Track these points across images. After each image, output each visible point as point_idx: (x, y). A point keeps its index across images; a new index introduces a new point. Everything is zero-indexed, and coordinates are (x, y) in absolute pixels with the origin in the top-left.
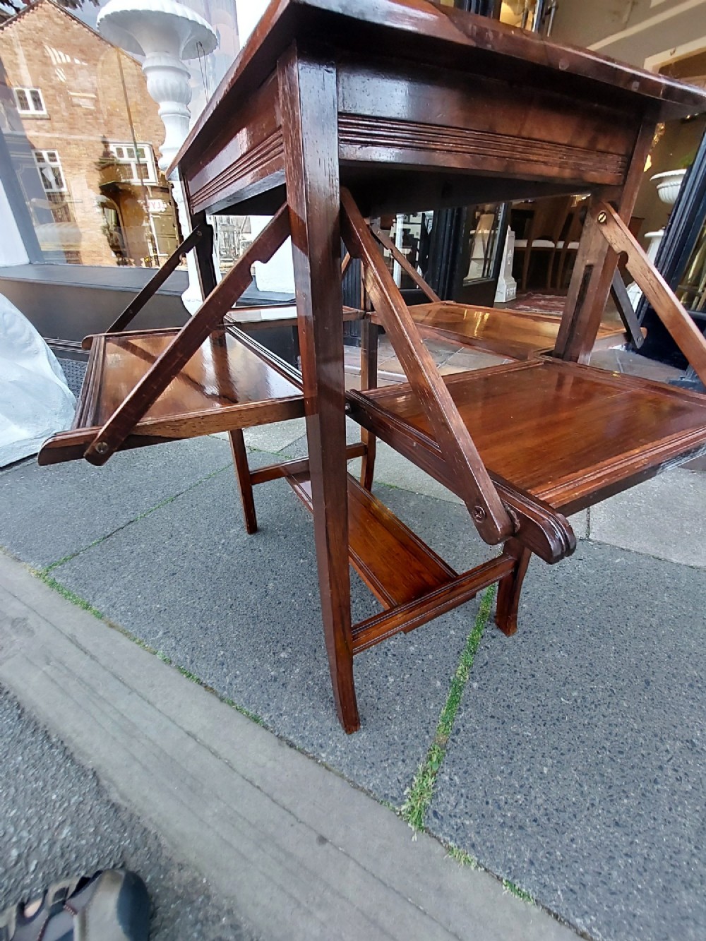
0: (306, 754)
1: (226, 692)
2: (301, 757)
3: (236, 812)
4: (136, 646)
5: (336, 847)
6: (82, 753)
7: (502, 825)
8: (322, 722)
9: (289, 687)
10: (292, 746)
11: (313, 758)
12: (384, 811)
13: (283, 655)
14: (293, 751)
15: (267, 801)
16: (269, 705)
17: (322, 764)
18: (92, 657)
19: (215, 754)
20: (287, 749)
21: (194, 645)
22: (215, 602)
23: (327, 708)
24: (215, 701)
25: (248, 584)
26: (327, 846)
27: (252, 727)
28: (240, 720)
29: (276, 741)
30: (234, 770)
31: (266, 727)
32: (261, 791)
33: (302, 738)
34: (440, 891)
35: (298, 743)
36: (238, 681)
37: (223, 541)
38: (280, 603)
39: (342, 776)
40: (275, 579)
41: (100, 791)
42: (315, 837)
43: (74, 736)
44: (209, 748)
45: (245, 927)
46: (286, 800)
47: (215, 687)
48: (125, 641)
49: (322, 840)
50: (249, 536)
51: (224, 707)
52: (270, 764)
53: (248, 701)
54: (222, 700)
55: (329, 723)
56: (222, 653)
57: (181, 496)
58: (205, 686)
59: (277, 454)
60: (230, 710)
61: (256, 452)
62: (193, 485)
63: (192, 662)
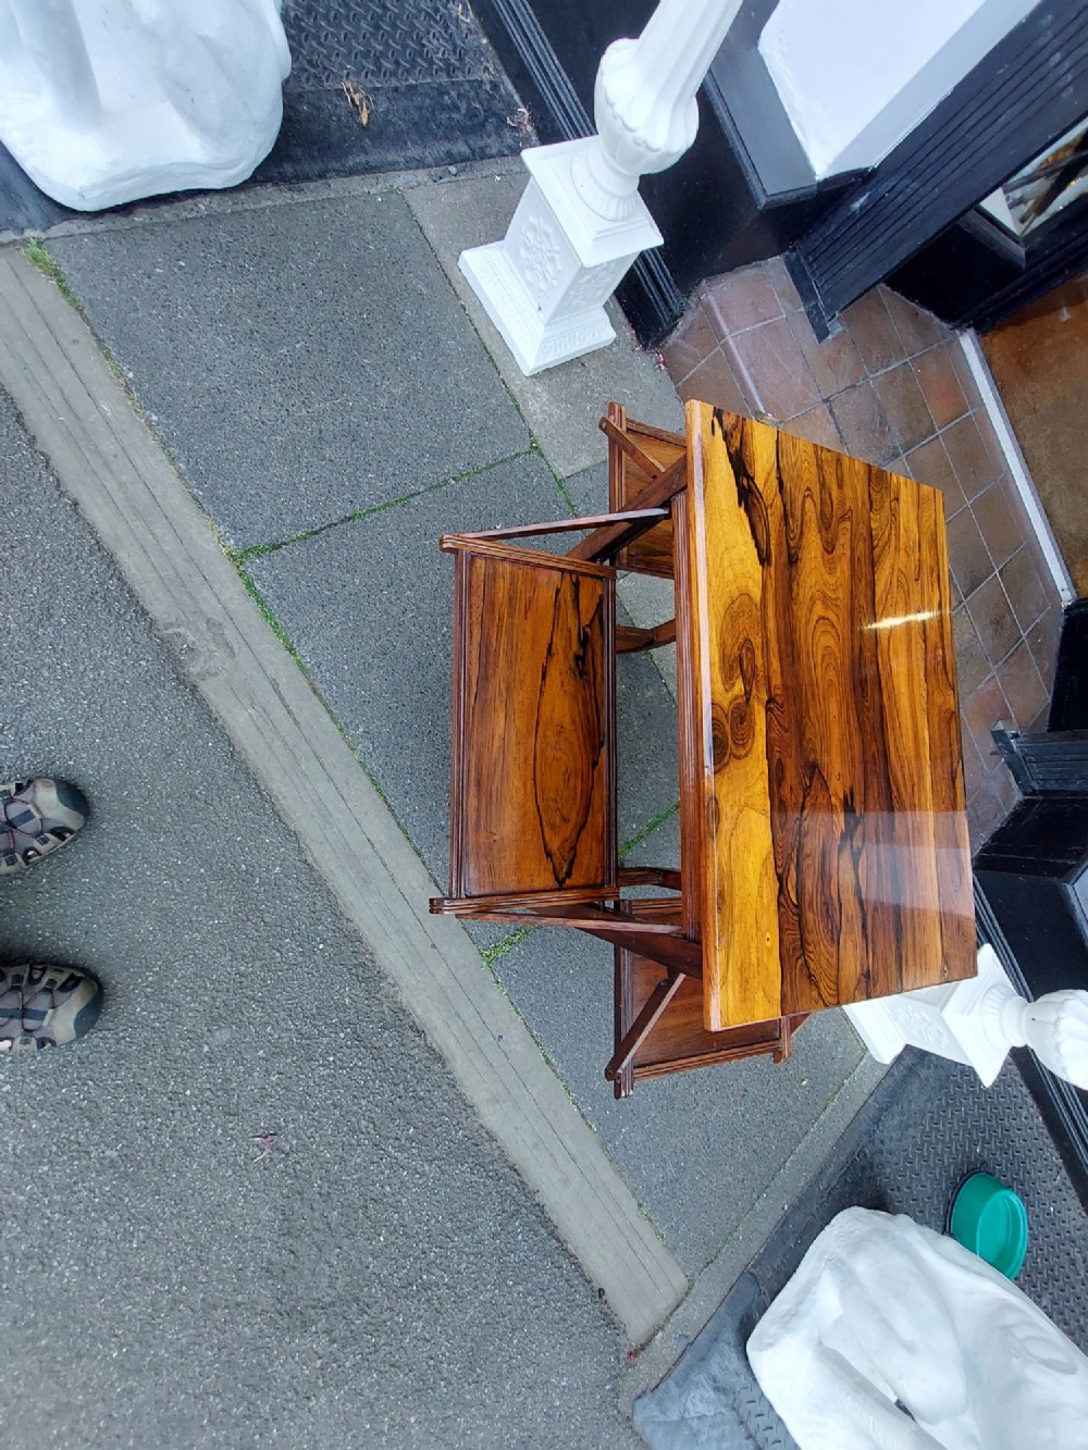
1: (403, 820)
3: (388, 908)
4: (337, 731)
5: (439, 953)
6: (288, 816)
7: (530, 984)
10: (436, 884)
12: (475, 947)
15: (409, 911)
16: (431, 847)
18: (296, 723)
19: (384, 864)
20: (433, 885)
21: (388, 759)
24: (393, 823)
26: (435, 951)
27: (415, 858)
28: (407, 848)
29: (427, 875)
30: (394, 882)
31: (424, 863)
32: (408, 903)
34: (481, 995)
35: (441, 884)
36: (415, 815)
41: (300, 851)
42: (430, 943)
43: (280, 797)
44: (381, 858)
45: (378, 964)
46: (421, 916)
47: (396, 811)
48: (326, 718)
49: (434, 946)
51: (400, 832)
52: (419, 890)
53: (417, 836)
54: (399, 824)
56: (409, 781)
57: (415, 501)
58: (389, 806)
59: (559, 482)
60: (403, 836)
61: (535, 455)
62: (435, 483)
63: (383, 777)
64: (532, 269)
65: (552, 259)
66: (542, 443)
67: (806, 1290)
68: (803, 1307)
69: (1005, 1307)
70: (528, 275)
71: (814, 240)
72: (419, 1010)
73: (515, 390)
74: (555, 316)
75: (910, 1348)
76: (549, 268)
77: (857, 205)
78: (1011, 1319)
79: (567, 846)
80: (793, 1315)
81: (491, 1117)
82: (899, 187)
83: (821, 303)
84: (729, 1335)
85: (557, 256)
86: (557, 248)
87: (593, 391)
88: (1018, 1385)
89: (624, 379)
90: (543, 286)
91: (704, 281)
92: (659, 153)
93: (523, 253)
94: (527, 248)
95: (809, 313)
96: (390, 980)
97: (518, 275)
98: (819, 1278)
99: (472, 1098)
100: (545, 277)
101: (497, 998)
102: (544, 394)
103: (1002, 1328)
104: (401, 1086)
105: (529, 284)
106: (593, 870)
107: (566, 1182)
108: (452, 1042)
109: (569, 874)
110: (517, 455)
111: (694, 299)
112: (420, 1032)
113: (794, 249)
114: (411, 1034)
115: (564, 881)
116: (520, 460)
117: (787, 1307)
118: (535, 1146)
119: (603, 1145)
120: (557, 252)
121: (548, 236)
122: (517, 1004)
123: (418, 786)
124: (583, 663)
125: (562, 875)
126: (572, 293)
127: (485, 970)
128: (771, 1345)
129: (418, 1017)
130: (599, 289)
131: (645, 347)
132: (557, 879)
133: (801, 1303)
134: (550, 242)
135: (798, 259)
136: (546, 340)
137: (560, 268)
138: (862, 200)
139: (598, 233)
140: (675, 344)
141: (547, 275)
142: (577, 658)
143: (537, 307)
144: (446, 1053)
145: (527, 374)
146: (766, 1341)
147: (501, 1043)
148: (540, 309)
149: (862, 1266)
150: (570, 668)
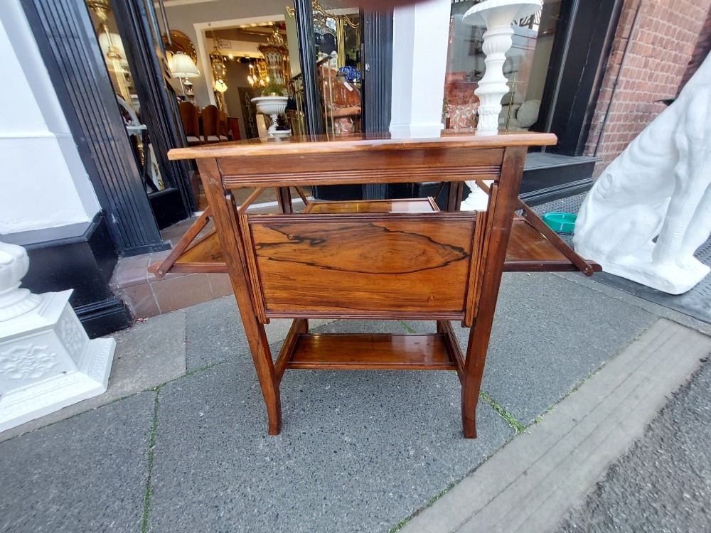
0: (481, 464)
1: (425, 501)
2: (482, 468)
3: (505, 516)
5: (529, 468)
7: (529, 400)
8: (466, 448)
9: (437, 458)
10: (474, 470)
11: (484, 461)
12: (516, 439)
13: (412, 453)
14: (478, 470)
15: (502, 495)
16: (444, 474)
17: (488, 458)
19: (467, 520)
20: (475, 473)
21: (372, 515)
22: (336, 486)
23: (457, 442)
24: (429, 511)
25: (334, 454)
26: (528, 472)
27: (456, 490)
28: (449, 497)
29: (469, 478)
30: (481, 510)
31: (458, 482)
32: (496, 497)
33: (471, 462)
34: (549, 434)
35: (473, 466)
36: (419, 489)
37: (268, 459)
38: (368, 439)
39: (497, 451)
40: (343, 434)
42: (523, 476)
44: (462, 524)
46: (504, 485)
47: (418, 508)
49: (525, 473)
50: (280, 435)
51: (436, 505)
52: (482, 487)
53: (437, 488)
54: (428, 506)
55: (467, 445)
56: (391, 494)
57: (154, 481)
58: (414, 515)
59: (187, 374)
60: (439, 501)
61: (163, 389)
62: (147, 463)
63: (388, 521)
64: (34, 371)
65: (37, 351)
66: (155, 384)
67: (630, 271)
68: (640, 270)
69: (595, 198)
70: (36, 376)
71: (119, 242)
72: (582, 488)
73: (111, 399)
74: (76, 363)
75: (633, 223)
76: (40, 355)
77: (114, 220)
78: (600, 196)
79: (441, 251)
80: (646, 274)
81: (635, 429)
82: (117, 202)
83: (153, 245)
84: (676, 301)
85: (36, 347)
86: (31, 345)
87: (139, 354)
88: (624, 189)
89: (141, 338)
90: (50, 365)
91: (110, 284)
92: (15, 260)
93: (17, 376)
94: (16, 371)
95: (155, 251)
96: (567, 516)
97: (31, 385)
98: (621, 266)
99: (629, 443)
100: (45, 362)
101: (547, 422)
102: (125, 381)
103: (605, 198)
104: (654, 505)
105: (41, 378)
106: (461, 231)
107: (648, 380)
108: (595, 458)
109: (461, 250)
110: (156, 400)
111: (117, 293)
112: (599, 488)
113: (120, 252)
114: (604, 495)
115: (465, 253)
116: (160, 398)
117: (643, 278)
118: (637, 397)
119: (612, 358)
120: (34, 346)
121: (17, 351)
122: (545, 409)
123: (395, 486)
124: (315, 239)
125: (461, 255)
126: (68, 345)
127: (529, 431)
128: (667, 281)
129: (587, 489)
130: (77, 333)
131: (130, 326)
132: (464, 258)
133: (638, 272)
134: (23, 350)
135: (125, 251)
136: (89, 373)
137: (45, 347)
138: (113, 217)
139: (39, 313)
140: (137, 310)
141: (43, 360)
142: (312, 245)
143: (63, 374)
144: (605, 463)
145: (104, 390)
146: (666, 284)
147: (579, 420)
148: (65, 372)
149: (606, 248)
150: (321, 250)
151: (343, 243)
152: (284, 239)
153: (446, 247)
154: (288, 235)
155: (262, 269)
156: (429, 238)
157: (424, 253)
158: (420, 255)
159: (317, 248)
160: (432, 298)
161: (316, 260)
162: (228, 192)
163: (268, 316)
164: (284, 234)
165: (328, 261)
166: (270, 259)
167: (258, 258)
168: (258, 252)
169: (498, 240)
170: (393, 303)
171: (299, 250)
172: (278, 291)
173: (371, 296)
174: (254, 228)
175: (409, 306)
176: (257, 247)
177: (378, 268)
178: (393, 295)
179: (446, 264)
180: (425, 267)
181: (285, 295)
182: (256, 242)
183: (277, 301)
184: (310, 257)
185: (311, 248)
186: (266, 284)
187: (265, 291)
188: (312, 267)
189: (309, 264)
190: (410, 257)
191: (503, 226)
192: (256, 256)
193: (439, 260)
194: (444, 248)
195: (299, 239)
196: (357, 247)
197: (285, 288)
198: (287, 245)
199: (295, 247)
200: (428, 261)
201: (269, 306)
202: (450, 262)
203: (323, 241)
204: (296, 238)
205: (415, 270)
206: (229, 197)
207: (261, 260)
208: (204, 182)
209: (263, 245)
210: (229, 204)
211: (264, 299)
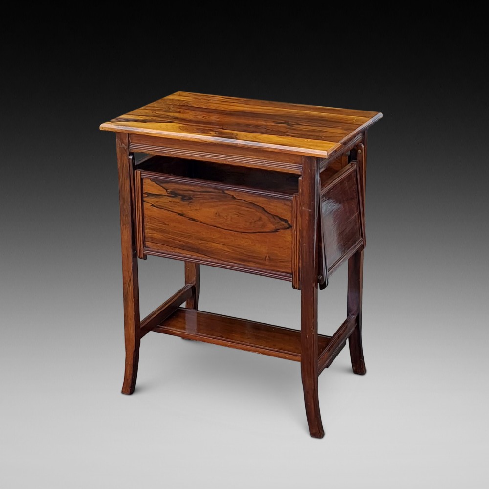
79: (272, 220)
106: (285, 207)
109: (286, 221)
115: (289, 224)
124: (185, 196)
125: (286, 225)
132: (288, 228)
142: (183, 200)
150: (188, 204)
151: (204, 203)
152: (164, 192)
153: (275, 217)
154: (166, 190)
155: (146, 212)
156: (263, 208)
157: (260, 219)
158: (258, 220)
159: (186, 203)
160: (268, 257)
161: (184, 212)
162: (131, 154)
163: (145, 252)
164: (165, 189)
165: (192, 214)
166: (152, 205)
167: (145, 203)
168: (145, 199)
169: (307, 218)
170: (239, 257)
171: (173, 202)
172: (155, 232)
173: (223, 249)
174: (144, 181)
175: (251, 261)
176: (145, 195)
177: (227, 226)
178: (238, 250)
179: (276, 230)
180: (262, 230)
181: (160, 237)
182: (144, 192)
183: (153, 240)
184: (181, 209)
185: (182, 202)
186: (147, 225)
187: (146, 231)
188: (181, 217)
189: (179, 214)
190: (250, 221)
191: (309, 209)
192: (143, 201)
193: (272, 227)
194: (274, 218)
195: (174, 194)
196: (213, 207)
197: (161, 231)
198: (166, 197)
199: (171, 199)
200: (263, 226)
201: (148, 244)
202: (279, 230)
203: (191, 198)
204: (172, 193)
205: (254, 231)
206: (131, 157)
207: (146, 205)
208: (118, 145)
209: (149, 194)
210: (131, 161)
211: (144, 237)
